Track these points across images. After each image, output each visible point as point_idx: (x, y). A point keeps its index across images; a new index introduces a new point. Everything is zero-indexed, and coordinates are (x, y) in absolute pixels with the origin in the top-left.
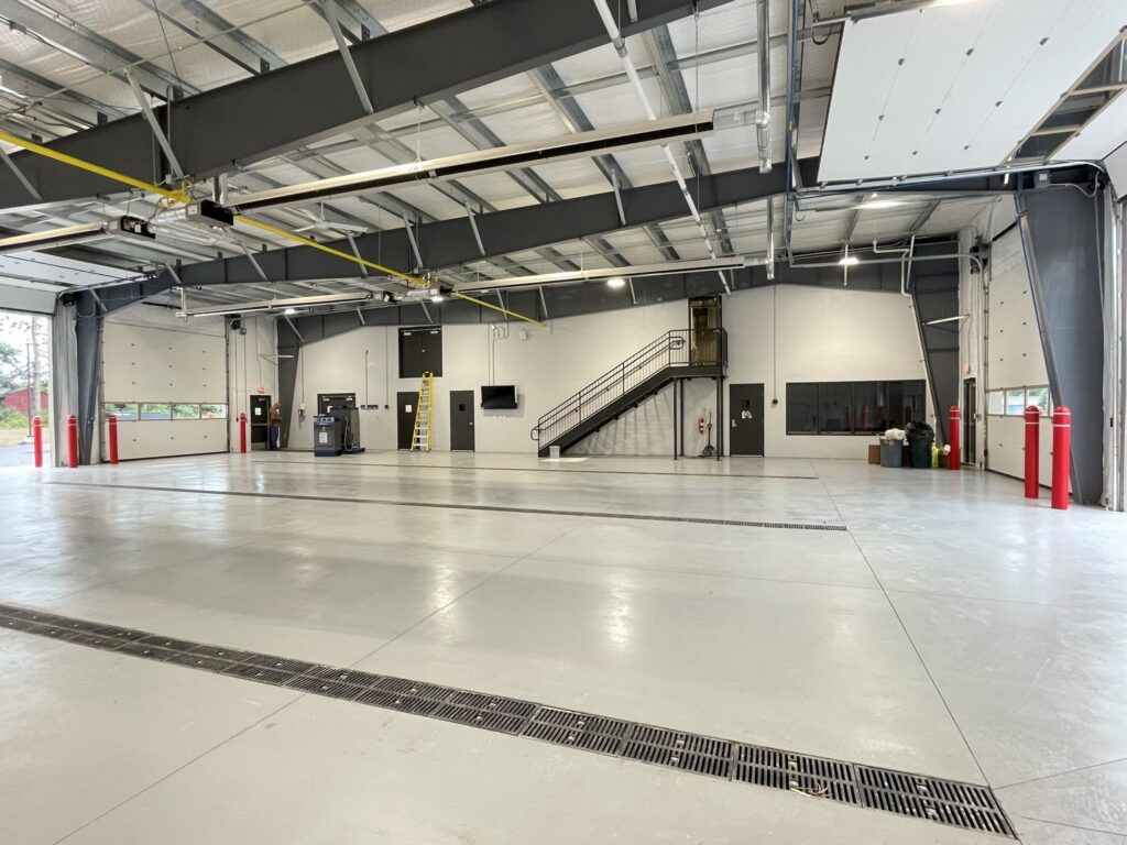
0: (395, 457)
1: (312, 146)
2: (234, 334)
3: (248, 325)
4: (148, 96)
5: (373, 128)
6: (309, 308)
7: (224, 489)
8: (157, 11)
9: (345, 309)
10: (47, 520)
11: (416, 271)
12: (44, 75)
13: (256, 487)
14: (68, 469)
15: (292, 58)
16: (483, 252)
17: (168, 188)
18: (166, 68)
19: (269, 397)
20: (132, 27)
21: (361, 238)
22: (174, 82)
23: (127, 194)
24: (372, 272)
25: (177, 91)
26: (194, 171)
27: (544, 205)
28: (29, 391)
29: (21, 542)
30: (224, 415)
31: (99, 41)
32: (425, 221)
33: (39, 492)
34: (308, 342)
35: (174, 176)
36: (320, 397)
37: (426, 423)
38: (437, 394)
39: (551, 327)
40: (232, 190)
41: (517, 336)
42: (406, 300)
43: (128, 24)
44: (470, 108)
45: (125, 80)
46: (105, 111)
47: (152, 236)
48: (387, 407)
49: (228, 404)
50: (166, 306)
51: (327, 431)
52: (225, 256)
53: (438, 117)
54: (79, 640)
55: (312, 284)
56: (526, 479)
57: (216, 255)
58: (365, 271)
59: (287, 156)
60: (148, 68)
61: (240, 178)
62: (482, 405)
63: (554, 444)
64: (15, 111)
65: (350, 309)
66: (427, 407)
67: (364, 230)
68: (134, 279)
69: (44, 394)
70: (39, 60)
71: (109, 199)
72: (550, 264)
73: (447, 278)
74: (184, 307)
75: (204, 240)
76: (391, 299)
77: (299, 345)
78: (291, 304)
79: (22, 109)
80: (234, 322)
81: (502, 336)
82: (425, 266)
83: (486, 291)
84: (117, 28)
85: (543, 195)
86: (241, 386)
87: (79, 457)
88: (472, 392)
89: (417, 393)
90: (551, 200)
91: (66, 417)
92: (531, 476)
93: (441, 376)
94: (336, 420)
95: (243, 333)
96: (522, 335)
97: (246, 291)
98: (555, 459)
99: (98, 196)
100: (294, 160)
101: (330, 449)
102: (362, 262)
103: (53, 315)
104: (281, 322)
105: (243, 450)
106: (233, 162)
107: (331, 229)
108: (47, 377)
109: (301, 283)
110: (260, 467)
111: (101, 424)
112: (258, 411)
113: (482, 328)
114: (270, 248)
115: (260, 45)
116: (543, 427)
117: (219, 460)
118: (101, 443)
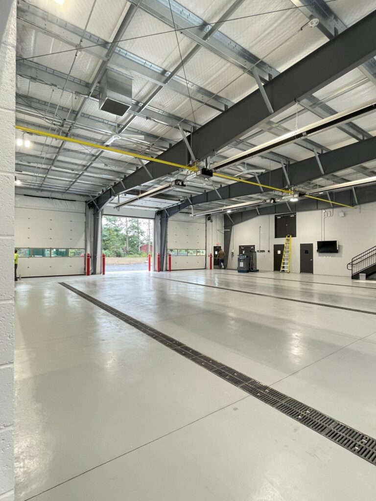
0: (272, 275)
1: (242, 138)
2: (209, 222)
3: (213, 218)
4: (185, 132)
5: (270, 123)
6: (237, 209)
7: (203, 283)
8: (190, 97)
9: (251, 209)
10: (152, 291)
11: (287, 187)
12: (155, 134)
13: (215, 284)
14: (157, 272)
15: (236, 101)
16: (323, 172)
17: (190, 166)
18: (191, 120)
19: (220, 247)
20: (181, 107)
21: (261, 176)
22: (193, 125)
23: (177, 171)
24: (266, 190)
25: (194, 128)
26: (199, 158)
27: (361, 142)
28: (147, 245)
29: (145, 298)
30: (204, 254)
31: (171, 116)
32: (291, 163)
33: (149, 280)
34: (236, 224)
35: (193, 161)
36: (240, 247)
37: (288, 259)
38: (293, 246)
39: (360, 209)
40: (211, 164)
41: (339, 215)
42: (282, 201)
43: (180, 106)
44: (320, 99)
45: (178, 128)
46: (172, 142)
47: (185, 186)
48: (269, 251)
49: (206, 250)
50: (186, 213)
51: (243, 261)
52: (207, 191)
53: (303, 108)
54: (161, 341)
55: (238, 199)
56: (345, 291)
57: (204, 192)
58: (262, 190)
59: (233, 145)
60: (185, 122)
61: (214, 158)
62: (318, 251)
63: (362, 272)
64: (147, 149)
65: (254, 208)
66: (288, 252)
67: (263, 171)
68: (177, 204)
69: (151, 246)
70: (153, 129)
71: (172, 174)
72: (360, 175)
73: (301, 189)
74: (193, 213)
75: (202, 185)
76: (274, 202)
77: (232, 225)
78: (230, 208)
79: (149, 148)
80: (209, 217)
81: (329, 215)
82: (291, 185)
83: (322, 193)
84: (176, 109)
85: (361, 137)
86: (210, 242)
87: (160, 269)
88: (312, 244)
89: (284, 245)
90: (365, 138)
91: (157, 254)
92: (347, 289)
93: (295, 236)
94: (247, 257)
95: (212, 222)
96: (342, 214)
97: (213, 204)
98: (363, 281)
99: (169, 174)
100: (235, 146)
101: (244, 269)
102: (261, 185)
103: (154, 219)
104: (226, 217)
105: (211, 268)
106: (214, 150)
107: (248, 174)
108: (152, 241)
109: (234, 199)
110: (217, 275)
111: (166, 257)
112: (216, 253)
113: (319, 212)
114: (223, 186)
115: (225, 99)
116: (354, 263)
117: (202, 272)
118: (166, 264)
